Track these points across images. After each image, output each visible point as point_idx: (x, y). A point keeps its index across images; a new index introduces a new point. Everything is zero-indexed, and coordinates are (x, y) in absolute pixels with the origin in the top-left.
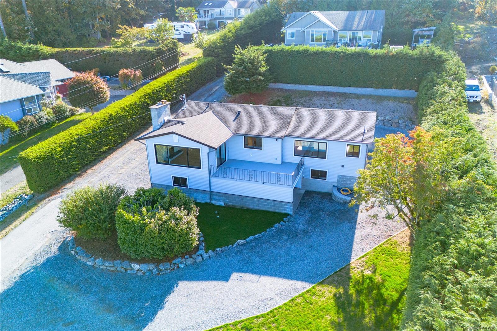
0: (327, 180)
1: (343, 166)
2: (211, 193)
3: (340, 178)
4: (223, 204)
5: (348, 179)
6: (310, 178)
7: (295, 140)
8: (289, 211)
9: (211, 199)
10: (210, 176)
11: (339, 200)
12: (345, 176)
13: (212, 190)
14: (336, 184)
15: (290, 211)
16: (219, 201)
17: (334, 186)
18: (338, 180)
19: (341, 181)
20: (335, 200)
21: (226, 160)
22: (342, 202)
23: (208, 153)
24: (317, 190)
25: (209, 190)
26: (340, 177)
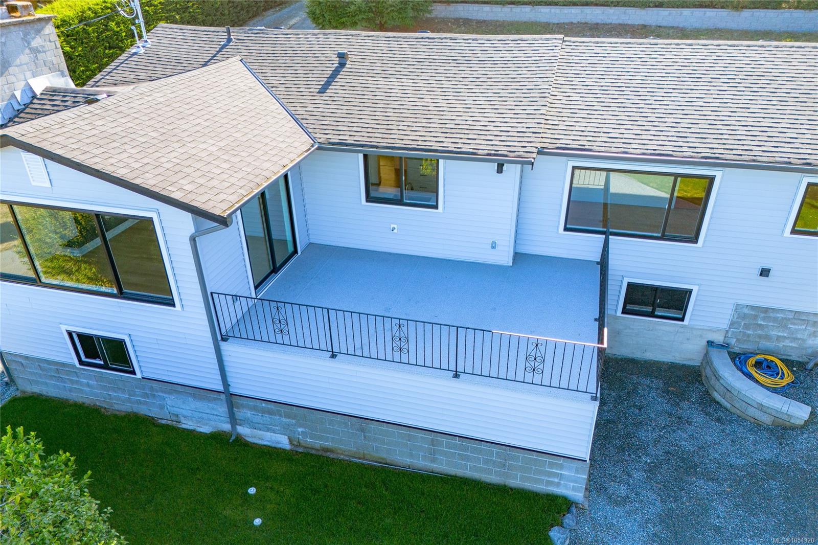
0: (686, 322)
1: (765, 273)
2: (231, 399)
3: (745, 316)
4: (282, 441)
5: (775, 320)
6: (619, 313)
7: (574, 168)
8: (566, 487)
9: (233, 420)
10: (220, 337)
11: (752, 412)
12: (766, 310)
13: (232, 390)
14: (719, 338)
15: (574, 489)
16: (268, 430)
17: (710, 343)
18: (732, 324)
19: (747, 327)
20: (728, 406)
21: (296, 251)
22: (766, 419)
23: (193, 240)
24: (638, 355)
25: (220, 388)
26: (746, 311)
